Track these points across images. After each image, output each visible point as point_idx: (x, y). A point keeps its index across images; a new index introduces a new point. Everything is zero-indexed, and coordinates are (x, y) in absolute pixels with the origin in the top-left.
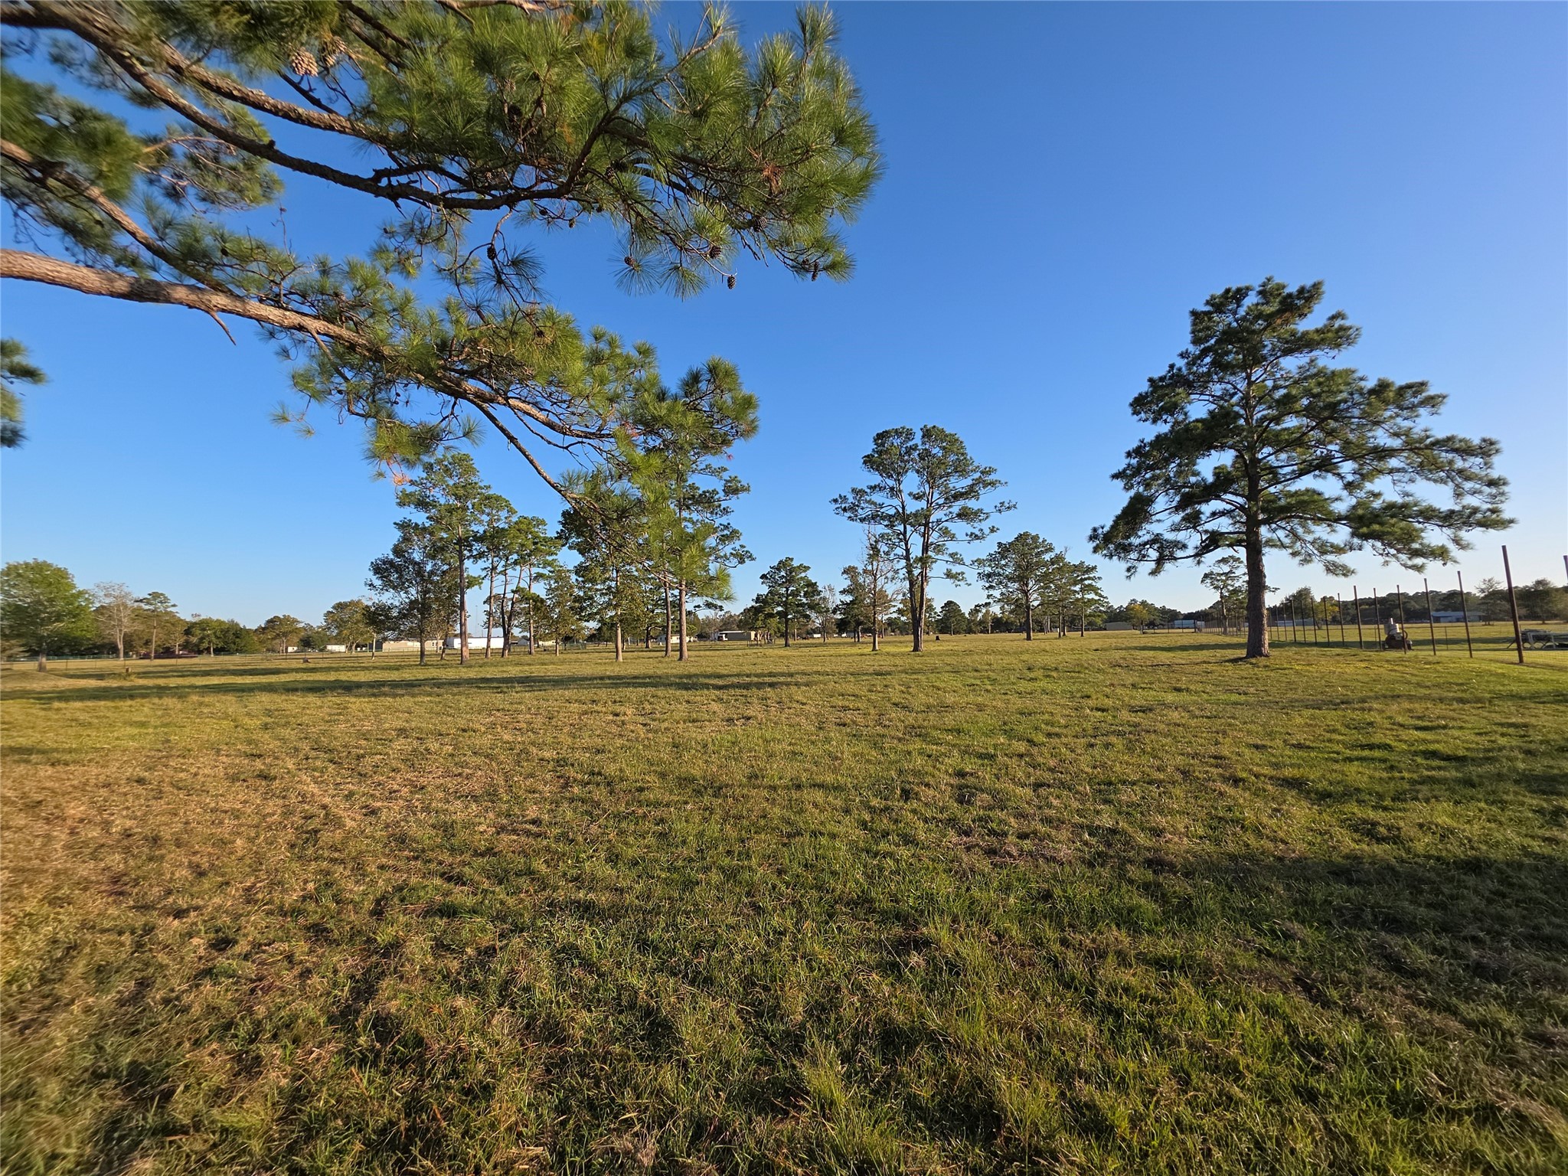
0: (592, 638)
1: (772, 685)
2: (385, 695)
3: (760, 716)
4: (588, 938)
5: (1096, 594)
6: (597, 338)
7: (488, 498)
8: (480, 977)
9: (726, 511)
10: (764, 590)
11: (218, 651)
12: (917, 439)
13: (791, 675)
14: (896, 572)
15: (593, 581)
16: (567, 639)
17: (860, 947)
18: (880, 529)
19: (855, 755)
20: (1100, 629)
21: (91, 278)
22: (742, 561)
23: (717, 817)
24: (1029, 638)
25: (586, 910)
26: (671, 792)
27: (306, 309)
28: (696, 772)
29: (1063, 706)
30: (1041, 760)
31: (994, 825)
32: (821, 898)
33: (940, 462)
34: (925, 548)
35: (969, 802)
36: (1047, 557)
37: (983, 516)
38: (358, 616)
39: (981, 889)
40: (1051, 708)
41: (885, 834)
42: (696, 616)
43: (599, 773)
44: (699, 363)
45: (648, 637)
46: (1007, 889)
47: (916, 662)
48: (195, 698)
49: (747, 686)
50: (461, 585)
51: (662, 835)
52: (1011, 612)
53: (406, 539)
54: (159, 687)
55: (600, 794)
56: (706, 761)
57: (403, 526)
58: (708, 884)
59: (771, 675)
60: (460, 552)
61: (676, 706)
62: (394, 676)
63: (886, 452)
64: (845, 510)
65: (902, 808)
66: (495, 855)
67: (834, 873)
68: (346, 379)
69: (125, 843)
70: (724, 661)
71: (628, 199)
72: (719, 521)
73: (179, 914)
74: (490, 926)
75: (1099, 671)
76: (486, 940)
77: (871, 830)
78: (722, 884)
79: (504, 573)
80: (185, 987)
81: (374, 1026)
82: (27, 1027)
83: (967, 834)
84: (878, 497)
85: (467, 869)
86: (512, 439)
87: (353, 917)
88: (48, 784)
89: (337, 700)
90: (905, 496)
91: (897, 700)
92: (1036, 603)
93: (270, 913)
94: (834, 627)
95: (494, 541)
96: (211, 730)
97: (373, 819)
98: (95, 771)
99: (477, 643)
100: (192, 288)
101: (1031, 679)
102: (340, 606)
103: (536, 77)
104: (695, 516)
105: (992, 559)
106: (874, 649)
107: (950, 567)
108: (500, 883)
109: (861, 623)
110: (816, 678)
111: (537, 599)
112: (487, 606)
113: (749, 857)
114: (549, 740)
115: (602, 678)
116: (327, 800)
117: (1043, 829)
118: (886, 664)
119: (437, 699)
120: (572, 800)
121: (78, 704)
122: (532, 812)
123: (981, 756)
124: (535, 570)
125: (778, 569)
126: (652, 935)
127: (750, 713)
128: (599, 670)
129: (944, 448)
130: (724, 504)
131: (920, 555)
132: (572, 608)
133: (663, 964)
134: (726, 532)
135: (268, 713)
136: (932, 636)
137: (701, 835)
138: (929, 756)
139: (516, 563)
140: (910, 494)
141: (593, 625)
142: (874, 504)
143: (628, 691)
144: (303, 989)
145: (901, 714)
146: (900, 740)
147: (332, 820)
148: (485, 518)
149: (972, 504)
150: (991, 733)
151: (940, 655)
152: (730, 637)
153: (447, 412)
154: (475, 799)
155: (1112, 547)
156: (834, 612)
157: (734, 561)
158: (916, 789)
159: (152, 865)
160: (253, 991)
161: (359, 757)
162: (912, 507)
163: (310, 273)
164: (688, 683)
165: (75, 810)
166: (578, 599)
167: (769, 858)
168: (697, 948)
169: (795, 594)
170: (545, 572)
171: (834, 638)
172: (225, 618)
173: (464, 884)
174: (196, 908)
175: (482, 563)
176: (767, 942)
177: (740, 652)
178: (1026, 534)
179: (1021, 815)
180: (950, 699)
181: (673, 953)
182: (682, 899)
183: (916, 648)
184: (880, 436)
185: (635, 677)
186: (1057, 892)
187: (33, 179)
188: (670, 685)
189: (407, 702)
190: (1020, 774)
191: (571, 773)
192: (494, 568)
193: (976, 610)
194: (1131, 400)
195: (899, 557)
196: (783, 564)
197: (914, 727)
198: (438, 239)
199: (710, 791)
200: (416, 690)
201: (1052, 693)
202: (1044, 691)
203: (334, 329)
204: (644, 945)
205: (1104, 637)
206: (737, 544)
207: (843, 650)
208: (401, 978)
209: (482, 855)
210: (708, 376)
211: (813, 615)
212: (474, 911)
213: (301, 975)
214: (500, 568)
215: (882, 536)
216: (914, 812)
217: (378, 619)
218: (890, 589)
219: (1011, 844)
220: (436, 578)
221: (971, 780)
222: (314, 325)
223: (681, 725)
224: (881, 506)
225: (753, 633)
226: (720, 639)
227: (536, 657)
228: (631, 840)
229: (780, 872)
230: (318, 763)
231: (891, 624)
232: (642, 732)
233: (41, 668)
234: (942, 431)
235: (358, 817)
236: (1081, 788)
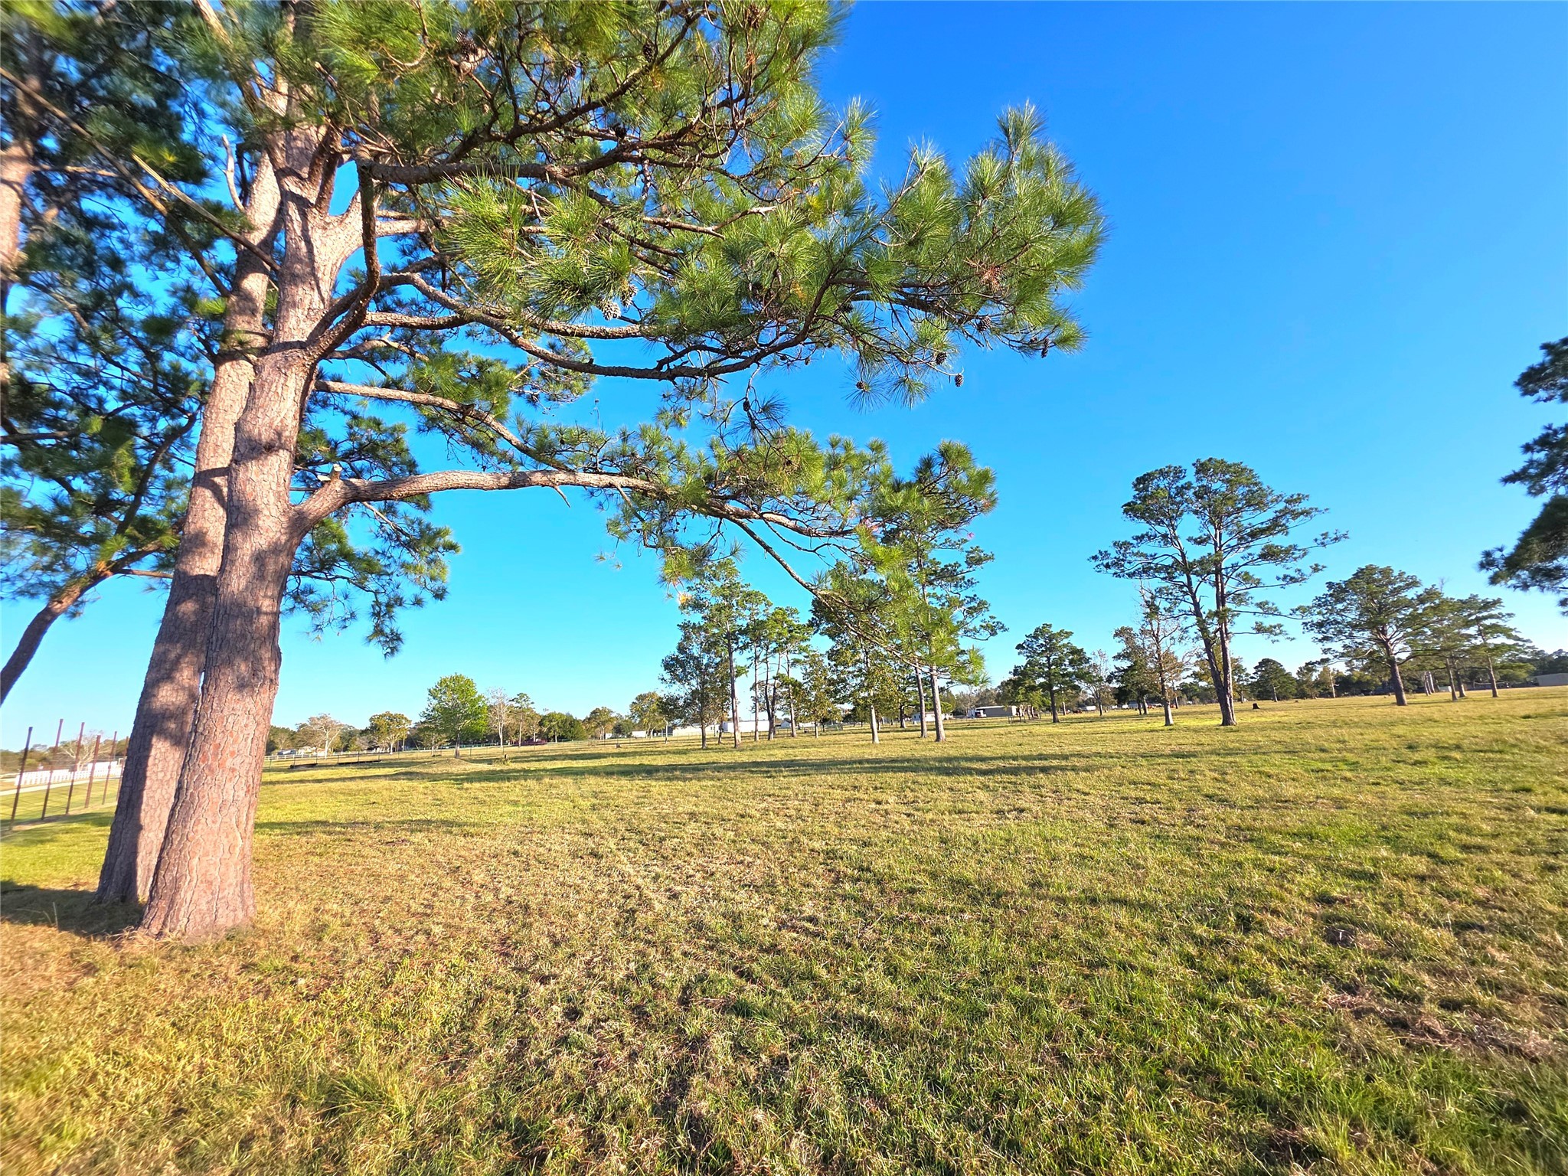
0: (847, 718)
1: (1044, 770)
2: (678, 779)
3: (1035, 808)
4: (874, 1064)
5: (1509, 637)
6: (833, 445)
7: (749, 595)
8: (775, 1090)
9: (970, 583)
10: (1022, 661)
11: (561, 739)
12: (1190, 476)
13: (1065, 757)
14: (1185, 630)
15: (845, 664)
16: (824, 721)
17: (1211, 1138)
18: (1155, 583)
19: (1163, 864)
20: (1526, 684)
21: (486, 478)
22: (993, 633)
23: (1000, 932)
24: (1400, 702)
25: (869, 1028)
26: (945, 897)
27: (614, 470)
28: (970, 875)
29: (1483, 804)
30: (1459, 887)
31: (1396, 982)
32: (1145, 1059)
33: (1226, 498)
34: (1221, 599)
35: (1345, 942)
36: (1411, 594)
37: (1297, 554)
38: (654, 706)
39: (1391, 1082)
40: (1460, 807)
41: (1223, 978)
42: (949, 693)
43: (868, 870)
44: (931, 449)
45: (902, 716)
46: (1439, 1088)
47: (1230, 739)
48: (547, 780)
49: (1015, 771)
50: (731, 676)
51: (941, 949)
52: (1364, 669)
53: (687, 638)
54: (525, 771)
55: (871, 893)
56: (980, 862)
57: (684, 627)
58: (999, 1017)
59: (1041, 757)
60: (729, 645)
61: (939, 792)
62: (682, 760)
63: (1152, 496)
64: (1107, 566)
65: (1241, 943)
66: (778, 952)
67: (1157, 1024)
68: (642, 520)
69: (508, 908)
70: (985, 742)
71: (854, 332)
72: (965, 593)
73: (544, 980)
74: (780, 1033)
75: (1539, 749)
76: (778, 1047)
77: (1201, 969)
78: (1016, 1019)
79: (765, 661)
80: (549, 1052)
81: (690, 1126)
82: (454, 1068)
83: (1352, 989)
84: (1147, 548)
85: (754, 965)
86: (768, 549)
87: (665, 1005)
88: (463, 853)
89: (642, 783)
90: (1183, 542)
91: (1211, 791)
92: (1404, 656)
93: (604, 989)
94: (1112, 698)
95: (756, 632)
96: (558, 810)
97: (675, 903)
98: (489, 843)
99: (746, 727)
100: (545, 472)
101: (1416, 763)
102: (641, 698)
103: (773, 255)
104: (939, 591)
105: (1320, 603)
106: (1168, 723)
107: (1260, 619)
108: (786, 986)
109: (1146, 692)
110: (1097, 761)
111: (796, 685)
112: (753, 693)
113: (1044, 989)
114: (817, 829)
115: (860, 762)
116: (640, 881)
117: (1486, 999)
118: (1187, 742)
119: (718, 784)
120: (844, 898)
121: (477, 785)
122: (808, 910)
123: (1352, 875)
124: (791, 656)
125: (1036, 637)
126: (945, 1073)
127: (1022, 804)
128: (856, 753)
129: (1228, 481)
130: (968, 576)
131: (1214, 608)
132: (827, 692)
133: (959, 1111)
134: (973, 604)
135: (595, 795)
136: (1248, 704)
137: (983, 952)
138: (1271, 870)
139: (775, 651)
140: (1190, 539)
141: (848, 706)
142: (1145, 556)
143: (887, 776)
144: (632, 1070)
145: (1220, 810)
146: (1223, 845)
147: (645, 903)
148: (747, 613)
149: (1278, 540)
150: (1363, 841)
151: (1263, 729)
152: (990, 714)
153: (714, 531)
154: (757, 889)
155: (1524, 574)
156: (1109, 680)
157: (986, 634)
158: (1259, 916)
159: (525, 931)
160: (596, 1065)
161: (662, 840)
162: (1194, 553)
163: (616, 442)
164: (949, 767)
165: (479, 877)
166: (831, 682)
167: (1066, 992)
168: (996, 1097)
169: (1059, 663)
170: (801, 657)
171: (1113, 711)
172: (564, 712)
173: (754, 982)
174: (555, 977)
175: (747, 653)
176: (1082, 1107)
177: (1002, 731)
178: (1370, 569)
179: (1437, 971)
180: (1289, 791)
181: (969, 1101)
182: (971, 1032)
183: (1227, 721)
184: (1139, 480)
185: (894, 761)
186: (1536, 1107)
187: (458, 420)
188: (930, 770)
189: (694, 786)
190: (1425, 906)
191: (841, 866)
192: (757, 658)
193: (1309, 667)
194: (1516, 378)
195: (1186, 614)
196: (1039, 632)
197: (1240, 828)
198: (701, 393)
199: (988, 899)
200: (701, 774)
201: (1457, 783)
202: (1443, 781)
203: (633, 482)
204: (935, 1084)
205: (1537, 697)
206: (986, 616)
207: (1126, 726)
208: (708, 1076)
209: (767, 951)
210: (941, 460)
211: (1083, 685)
212: (764, 1014)
213: (630, 1056)
214: (762, 657)
215: (1160, 591)
216: (1260, 949)
217: (668, 708)
218: (1180, 651)
219: (1431, 1014)
220: (711, 670)
221: (1344, 910)
222: (619, 481)
223: (947, 817)
224: (1154, 557)
225: (1014, 708)
226: (977, 715)
227: (798, 739)
228: (908, 950)
229: (1086, 1013)
230: (632, 844)
231: (1186, 690)
232: (906, 822)
233: (457, 754)
234: (1223, 462)
235: (664, 900)
236: (1546, 938)
